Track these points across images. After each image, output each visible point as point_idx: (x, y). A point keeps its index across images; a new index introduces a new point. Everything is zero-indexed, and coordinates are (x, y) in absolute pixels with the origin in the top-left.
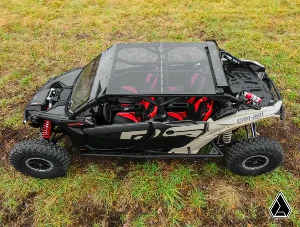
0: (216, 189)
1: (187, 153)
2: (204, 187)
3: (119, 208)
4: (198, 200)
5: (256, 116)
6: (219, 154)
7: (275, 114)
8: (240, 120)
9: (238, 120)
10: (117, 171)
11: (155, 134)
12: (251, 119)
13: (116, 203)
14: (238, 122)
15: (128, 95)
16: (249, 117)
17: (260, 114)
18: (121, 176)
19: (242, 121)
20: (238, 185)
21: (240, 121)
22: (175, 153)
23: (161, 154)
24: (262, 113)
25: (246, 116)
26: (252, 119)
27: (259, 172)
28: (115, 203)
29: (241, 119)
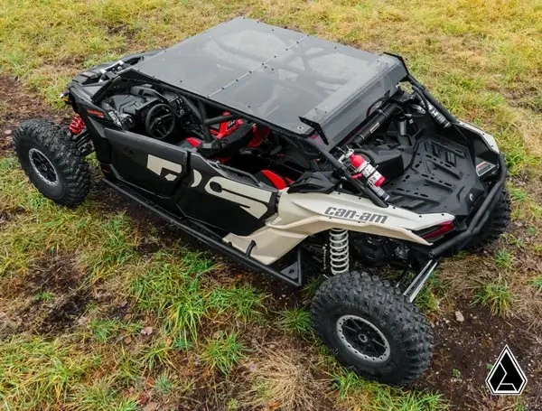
0: (271, 357)
1: (245, 251)
2: (254, 341)
3: (98, 291)
4: (219, 351)
5: (368, 217)
6: (296, 280)
7: (413, 231)
8: (332, 210)
9: (330, 208)
10: (146, 241)
11: (193, 182)
12: (355, 218)
13: (103, 283)
14: (327, 212)
15: (160, 82)
16: (354, 212)
17: (380, 216)
18: (146, 250)
19: (337, 214)
20: (316, 376)
21: (332, 213)
22: (234, 245)
23: (209, 235)
24: (385, 218)
25: (347, 209)
26: (358, 219)
27: (373, 373)
28: (101, 281)
29: (335, 209)
